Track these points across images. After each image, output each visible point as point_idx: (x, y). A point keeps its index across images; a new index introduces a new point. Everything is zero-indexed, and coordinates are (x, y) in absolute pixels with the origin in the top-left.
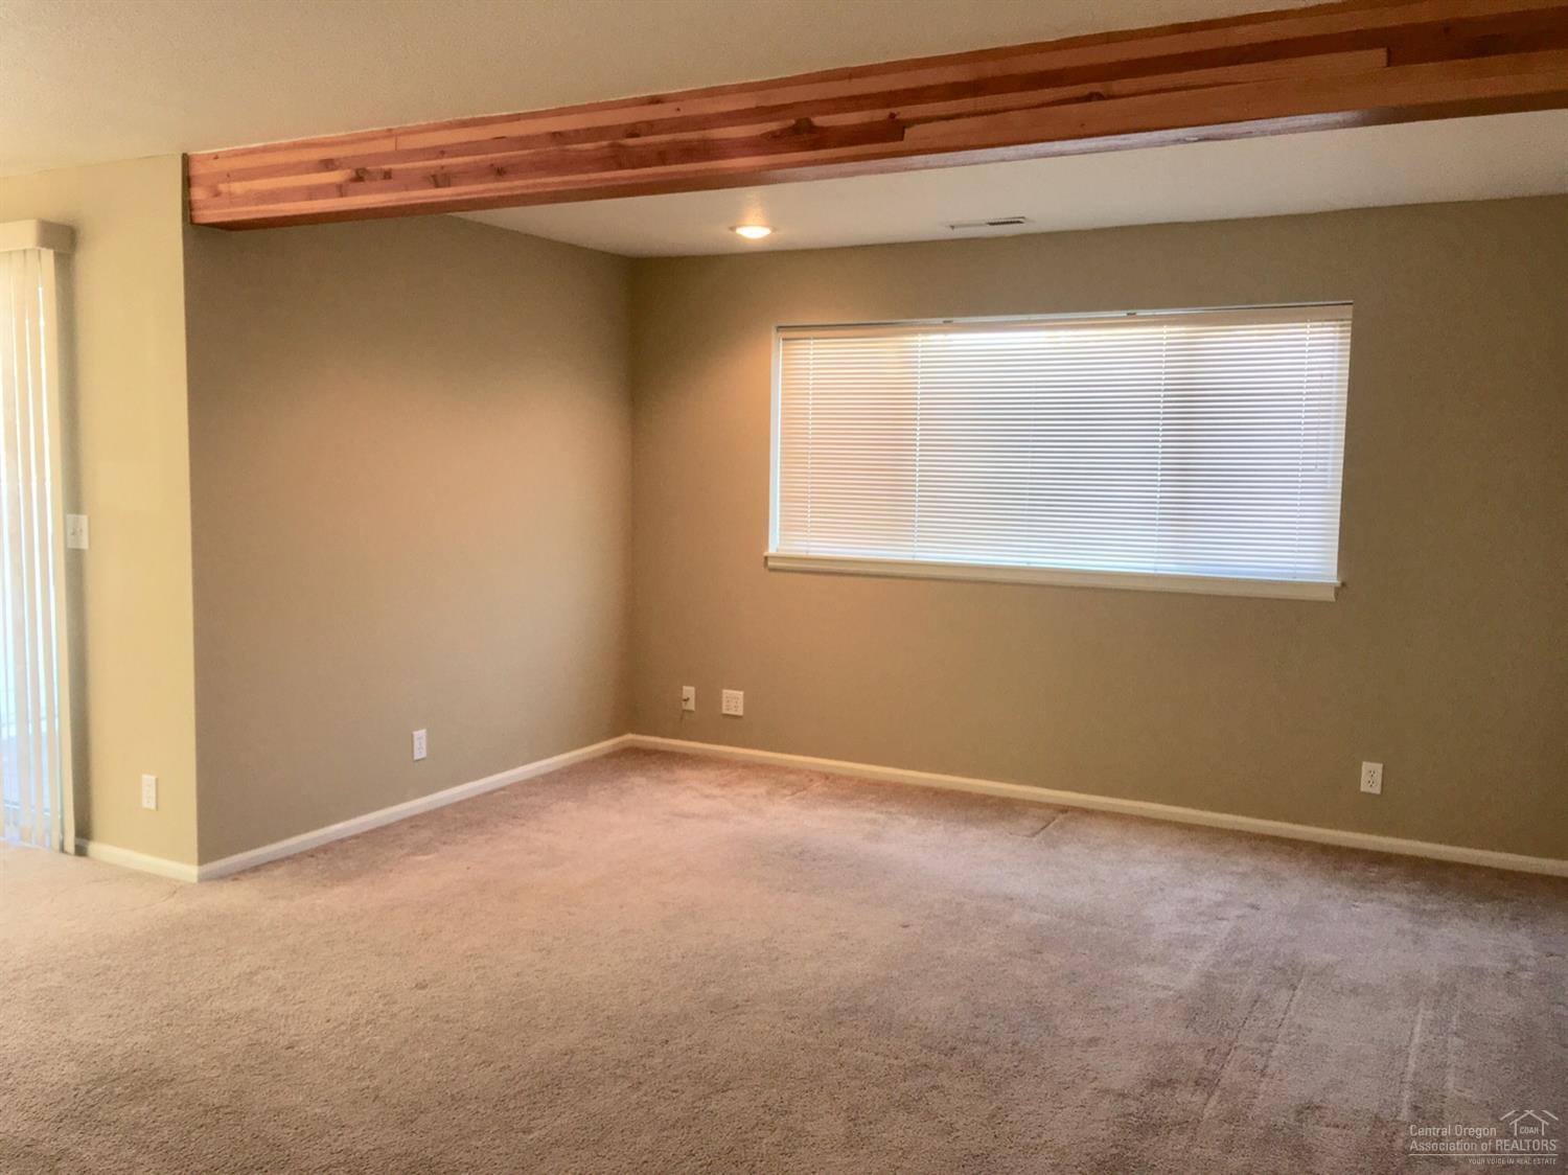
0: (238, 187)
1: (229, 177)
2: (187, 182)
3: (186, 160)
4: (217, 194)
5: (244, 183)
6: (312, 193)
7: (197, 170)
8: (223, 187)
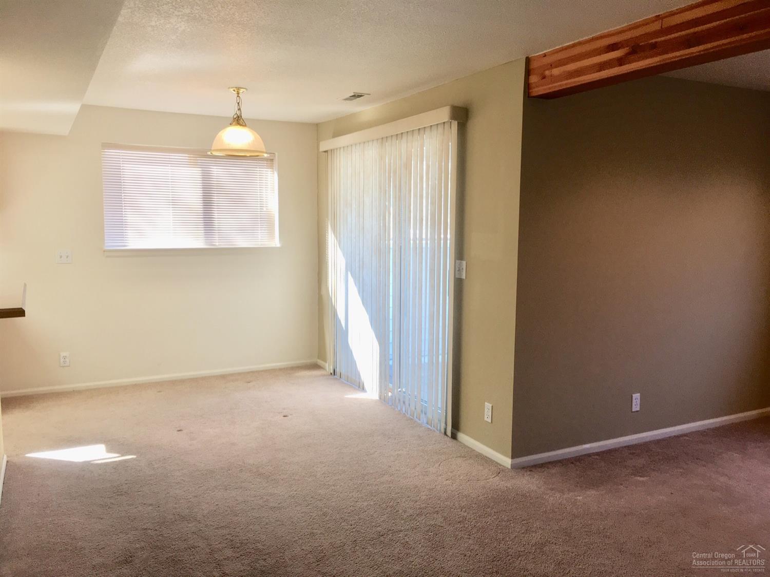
0: (556, 71)
1: (552, 66)
2: (528, 72)
3: (528, 61)
4: (544, 77)
5: (560, 68)
6: (602, 66)
7: (534, 65)
8: (547, 73)
